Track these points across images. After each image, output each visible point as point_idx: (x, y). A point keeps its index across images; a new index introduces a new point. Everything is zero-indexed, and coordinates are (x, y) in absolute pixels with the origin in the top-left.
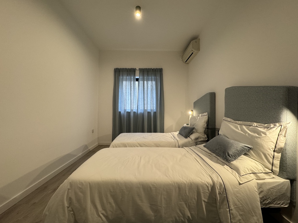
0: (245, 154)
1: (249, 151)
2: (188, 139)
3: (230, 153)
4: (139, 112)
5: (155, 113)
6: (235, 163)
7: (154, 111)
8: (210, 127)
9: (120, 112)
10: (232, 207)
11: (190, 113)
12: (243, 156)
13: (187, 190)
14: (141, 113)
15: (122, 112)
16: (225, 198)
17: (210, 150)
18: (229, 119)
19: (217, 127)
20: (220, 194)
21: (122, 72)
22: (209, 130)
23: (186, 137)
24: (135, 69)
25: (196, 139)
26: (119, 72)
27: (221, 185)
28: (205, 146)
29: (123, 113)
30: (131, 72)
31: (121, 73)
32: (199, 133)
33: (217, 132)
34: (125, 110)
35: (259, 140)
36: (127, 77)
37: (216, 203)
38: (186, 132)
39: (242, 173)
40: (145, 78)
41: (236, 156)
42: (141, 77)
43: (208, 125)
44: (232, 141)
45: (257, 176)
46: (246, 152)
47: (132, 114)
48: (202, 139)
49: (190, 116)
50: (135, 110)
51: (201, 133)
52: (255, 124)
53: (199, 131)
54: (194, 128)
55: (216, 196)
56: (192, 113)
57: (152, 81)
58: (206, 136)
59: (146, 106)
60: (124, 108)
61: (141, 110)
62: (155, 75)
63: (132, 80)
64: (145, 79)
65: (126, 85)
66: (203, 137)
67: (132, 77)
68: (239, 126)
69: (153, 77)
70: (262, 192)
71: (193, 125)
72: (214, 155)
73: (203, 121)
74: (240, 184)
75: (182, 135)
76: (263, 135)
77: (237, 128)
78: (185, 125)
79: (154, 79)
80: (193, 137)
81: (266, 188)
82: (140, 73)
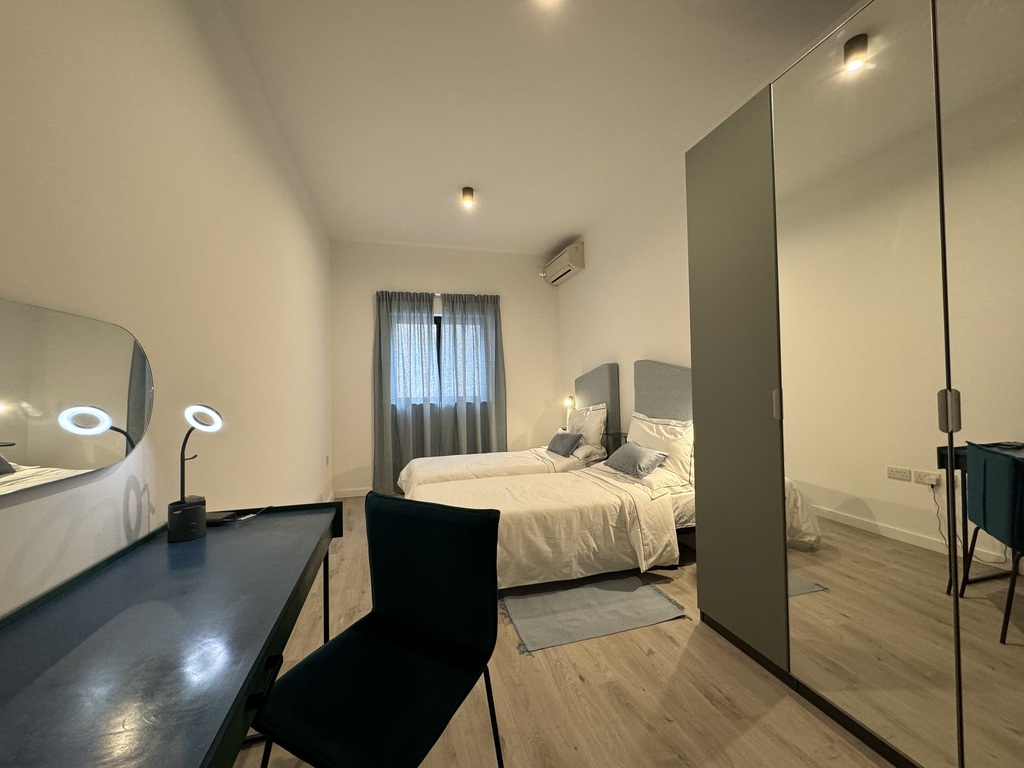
0: (661, 466)
1: (664, 460)
2: (571, 460)
3: (642, 465)
4: (445, 403)
5: (484, 405)
6: (648, 478)
7: (482, 401)
8: (611, 432)
9: (394, 407)
10: (644, 526)
11: (568, 402)
12: (657, 468)
13: (591, 514)
14: (448, 408)
15: (401, 406)
16: (636, 519)
17: (615, 469)
18: (641, 416)
19: (623, 431)
20: (630, 513)
21: (397, 302)
22: (610, 437)
23: (567, 455)
24: (433, 295)
25: (588, 457)
26: (391, 301)
27: (630, 504)
28: (605, 464)
29: (404, 407)
30: (420, 301)
31: (395, 304)
32: (592, 444)
33: (623, 439)
34: (408, 400)
35: (675, 444)
36: (412, 315)
37: (626, 527)
38: (566, 445)
39: (655, 487)
40: (459, 316)
41: (649, 470)
42: (447, 315)
43: (606, 429)
44: (644, 449)
45: (672, 490)
46: (660, 463)
47: (427, 411)
48: (598, 457)
49: (569, 412)
50: (434, 399)
51: (594, 444)
52: (674, 422)
53: (591, 441)
54: (581, 436)
55: (625, 518)
56: (571, 403)
57: (474, 323)
58: (604, 450)
59: (461, 389)
60: (405, 394)
61: (448, 399)
62: (483, 311)
63: (425, 321)
64: (458, 320)
65: (409, 337)
66: (600, 451)
67: (425, 315)
68: (654, 426)
69: (477, 316)
70: (677, 508)
71: (579, 430)
72: (621, 474)
73: (599, 420)
74: (652, 499)
75: (557, 453)
76: (680, 436)
77: (652, 429)
78: (560, 431)
79: (480, 318)
80: (580, 453)
81: (681, 503)
82: (444, 306)
